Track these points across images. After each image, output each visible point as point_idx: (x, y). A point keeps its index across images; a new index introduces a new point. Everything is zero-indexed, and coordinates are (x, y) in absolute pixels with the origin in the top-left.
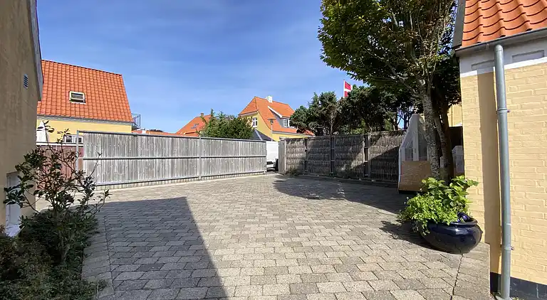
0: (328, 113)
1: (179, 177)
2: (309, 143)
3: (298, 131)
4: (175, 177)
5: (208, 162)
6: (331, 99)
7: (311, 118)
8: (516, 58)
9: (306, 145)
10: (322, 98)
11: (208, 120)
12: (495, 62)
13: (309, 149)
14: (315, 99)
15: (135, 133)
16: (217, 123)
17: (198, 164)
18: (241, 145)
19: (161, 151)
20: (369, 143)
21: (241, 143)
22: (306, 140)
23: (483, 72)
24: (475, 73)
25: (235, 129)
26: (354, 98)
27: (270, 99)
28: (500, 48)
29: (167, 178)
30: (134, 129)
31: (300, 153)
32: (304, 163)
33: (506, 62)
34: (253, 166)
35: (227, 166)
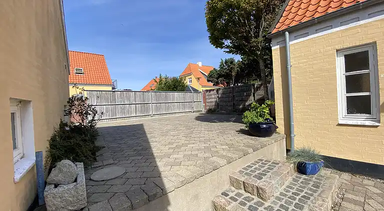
0: (231, 71)
1: (140, 115)
2: (220, 92)
3: (214, 85)
4: (138, 115)
5: (156, 106)
6: (232, 63)
7: (220, 76)
8: (296, 38)
9: (218, 93)
10: (226, 62)
11: (158, 81)
12: (285, 40)
13: (220, 96)
14: (222, 63)
15: (113, 90)
16: (163, 83)
17: (151, 107)
18: (177, 95)
19: (129, 99)
20: (256, 89)
21: (176, 94)
22: (218, 90)
23: (282, 46)
24: (278, 46)
25: (175, 86)
26: (245, 61)
27: (200, 64)
28: (287, 33)
29: (133, 115)
30: (113, 88)
31: (215, 98)
32: (217, 105)
33: (290, 41)
34: (185, 108)
35: (168, 108)
